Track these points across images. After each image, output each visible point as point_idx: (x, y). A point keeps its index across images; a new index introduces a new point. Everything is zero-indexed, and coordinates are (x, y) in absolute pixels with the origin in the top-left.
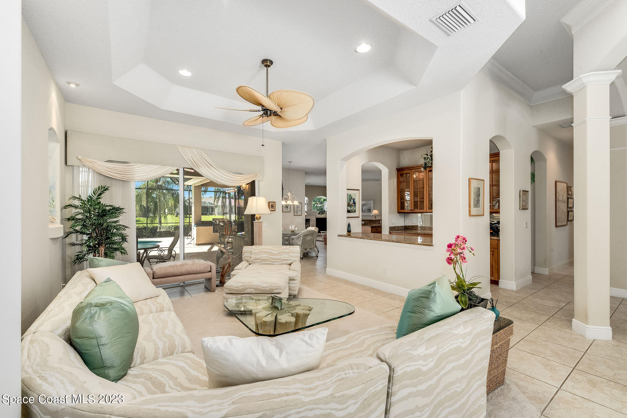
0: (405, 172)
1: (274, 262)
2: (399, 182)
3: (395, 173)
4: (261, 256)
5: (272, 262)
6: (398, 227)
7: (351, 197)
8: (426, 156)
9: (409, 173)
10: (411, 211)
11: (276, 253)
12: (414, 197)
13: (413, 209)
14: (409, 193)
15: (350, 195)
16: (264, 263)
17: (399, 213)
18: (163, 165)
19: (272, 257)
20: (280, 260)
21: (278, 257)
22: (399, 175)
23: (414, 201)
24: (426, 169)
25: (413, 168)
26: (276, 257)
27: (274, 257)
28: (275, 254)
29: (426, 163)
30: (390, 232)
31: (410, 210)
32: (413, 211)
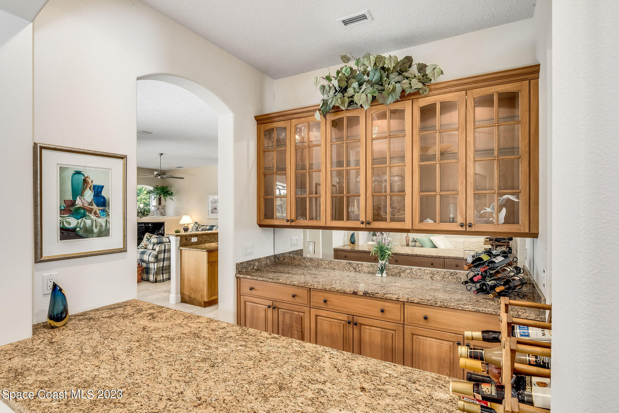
0: (275, 125)
2: (262, 153)
3: (252, 127)
6: (259, 260)
7: (85, 181)
8: (325, 83)
9: (285, 129)
10: (289, 224)
12: (296, 188)
13: (293, 217)
14: (285, 185)
15: (78, 173)
17: (261, 226)
22: (262, 132)
23: (296, 198)
24: (325, 116)
25: (295, 116)
29: (327, 101)
30: (237, 278)
31: (288, 221)
32: (294, 224)
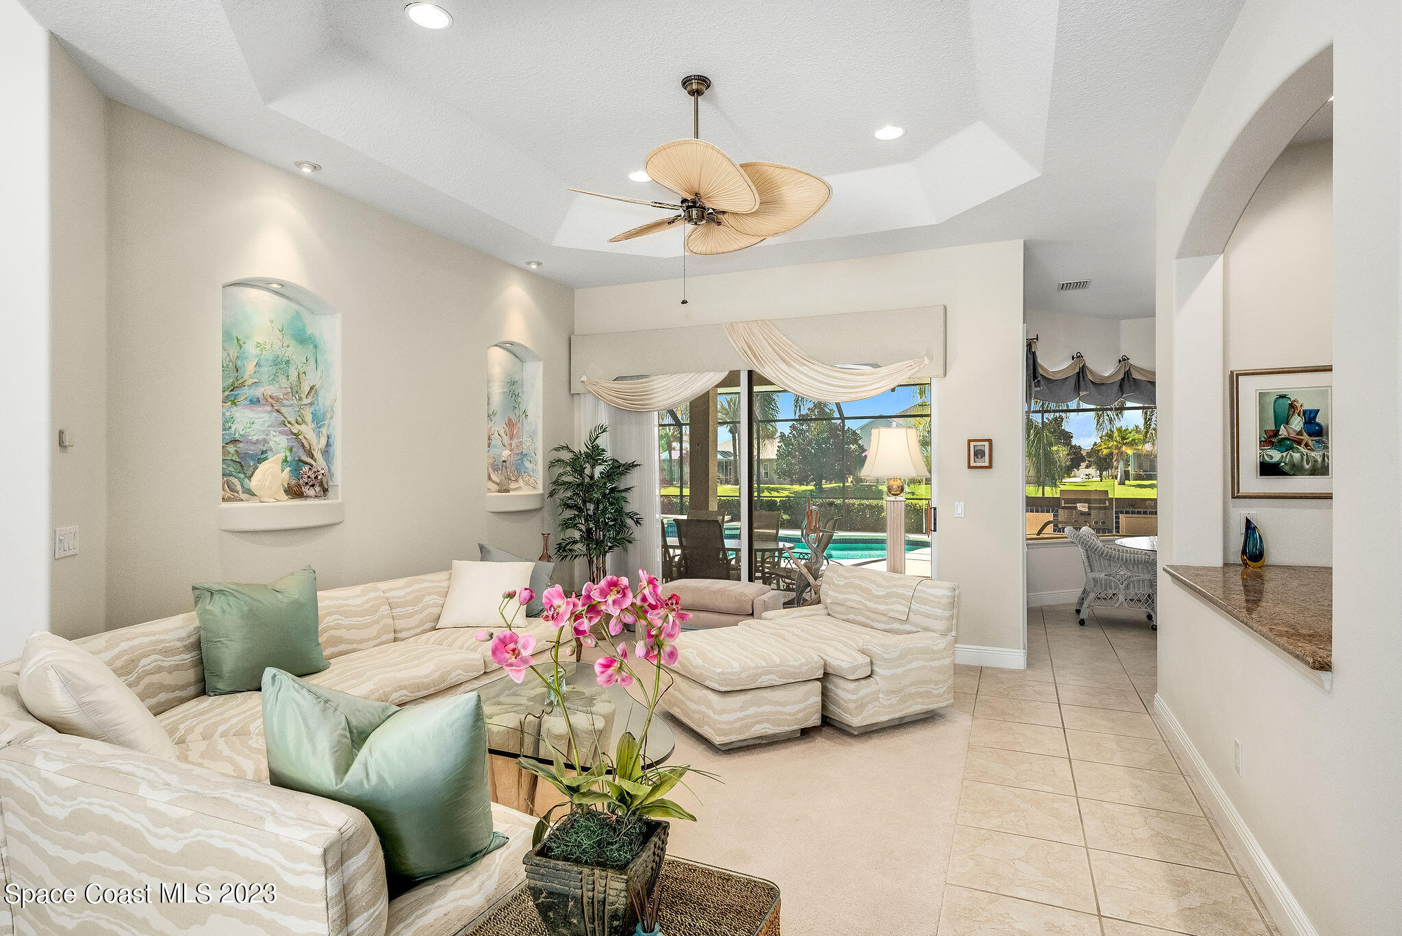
1: (873, 620)
4: (846, 596)
5: (868, 618)
7: (1292, 406)
11: (881, 593)
15: (1283, 397)
16: (851, 617)
18: (700, 371)
19: (868, 603)
20: (885, 619)
21: (882, 607)
26: (877, 606)
27: (872, 605)
28: (878, 597)
